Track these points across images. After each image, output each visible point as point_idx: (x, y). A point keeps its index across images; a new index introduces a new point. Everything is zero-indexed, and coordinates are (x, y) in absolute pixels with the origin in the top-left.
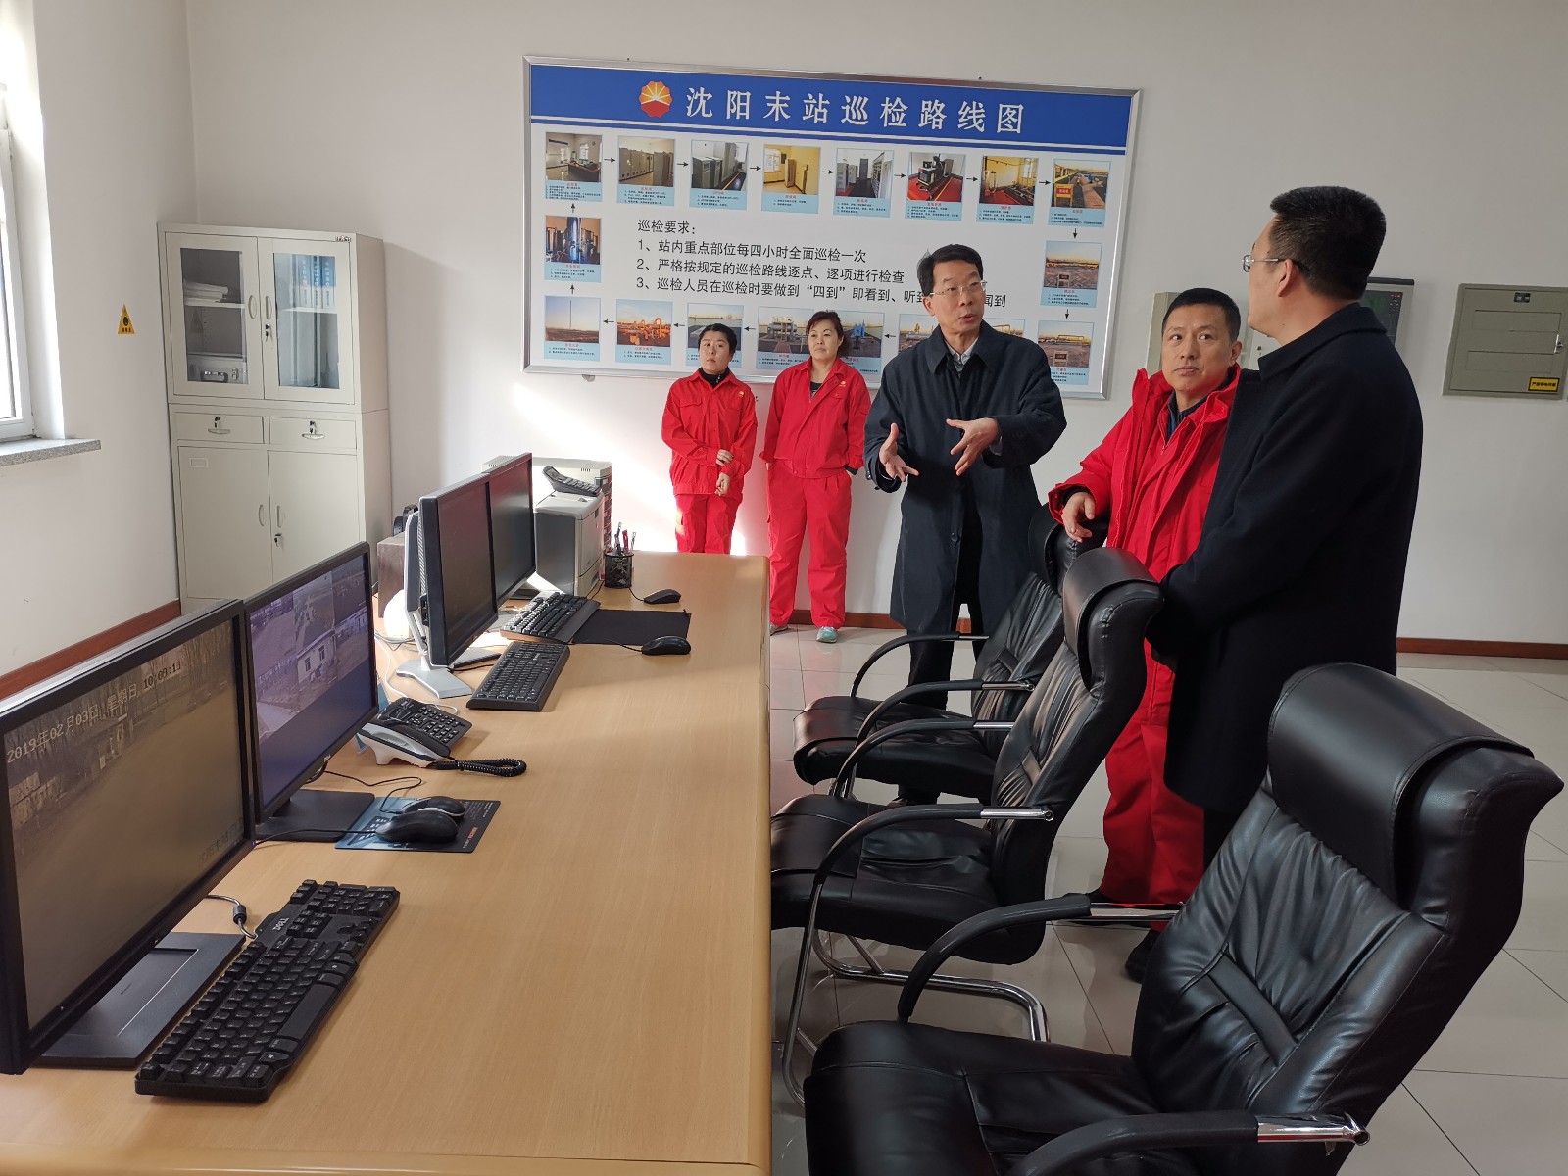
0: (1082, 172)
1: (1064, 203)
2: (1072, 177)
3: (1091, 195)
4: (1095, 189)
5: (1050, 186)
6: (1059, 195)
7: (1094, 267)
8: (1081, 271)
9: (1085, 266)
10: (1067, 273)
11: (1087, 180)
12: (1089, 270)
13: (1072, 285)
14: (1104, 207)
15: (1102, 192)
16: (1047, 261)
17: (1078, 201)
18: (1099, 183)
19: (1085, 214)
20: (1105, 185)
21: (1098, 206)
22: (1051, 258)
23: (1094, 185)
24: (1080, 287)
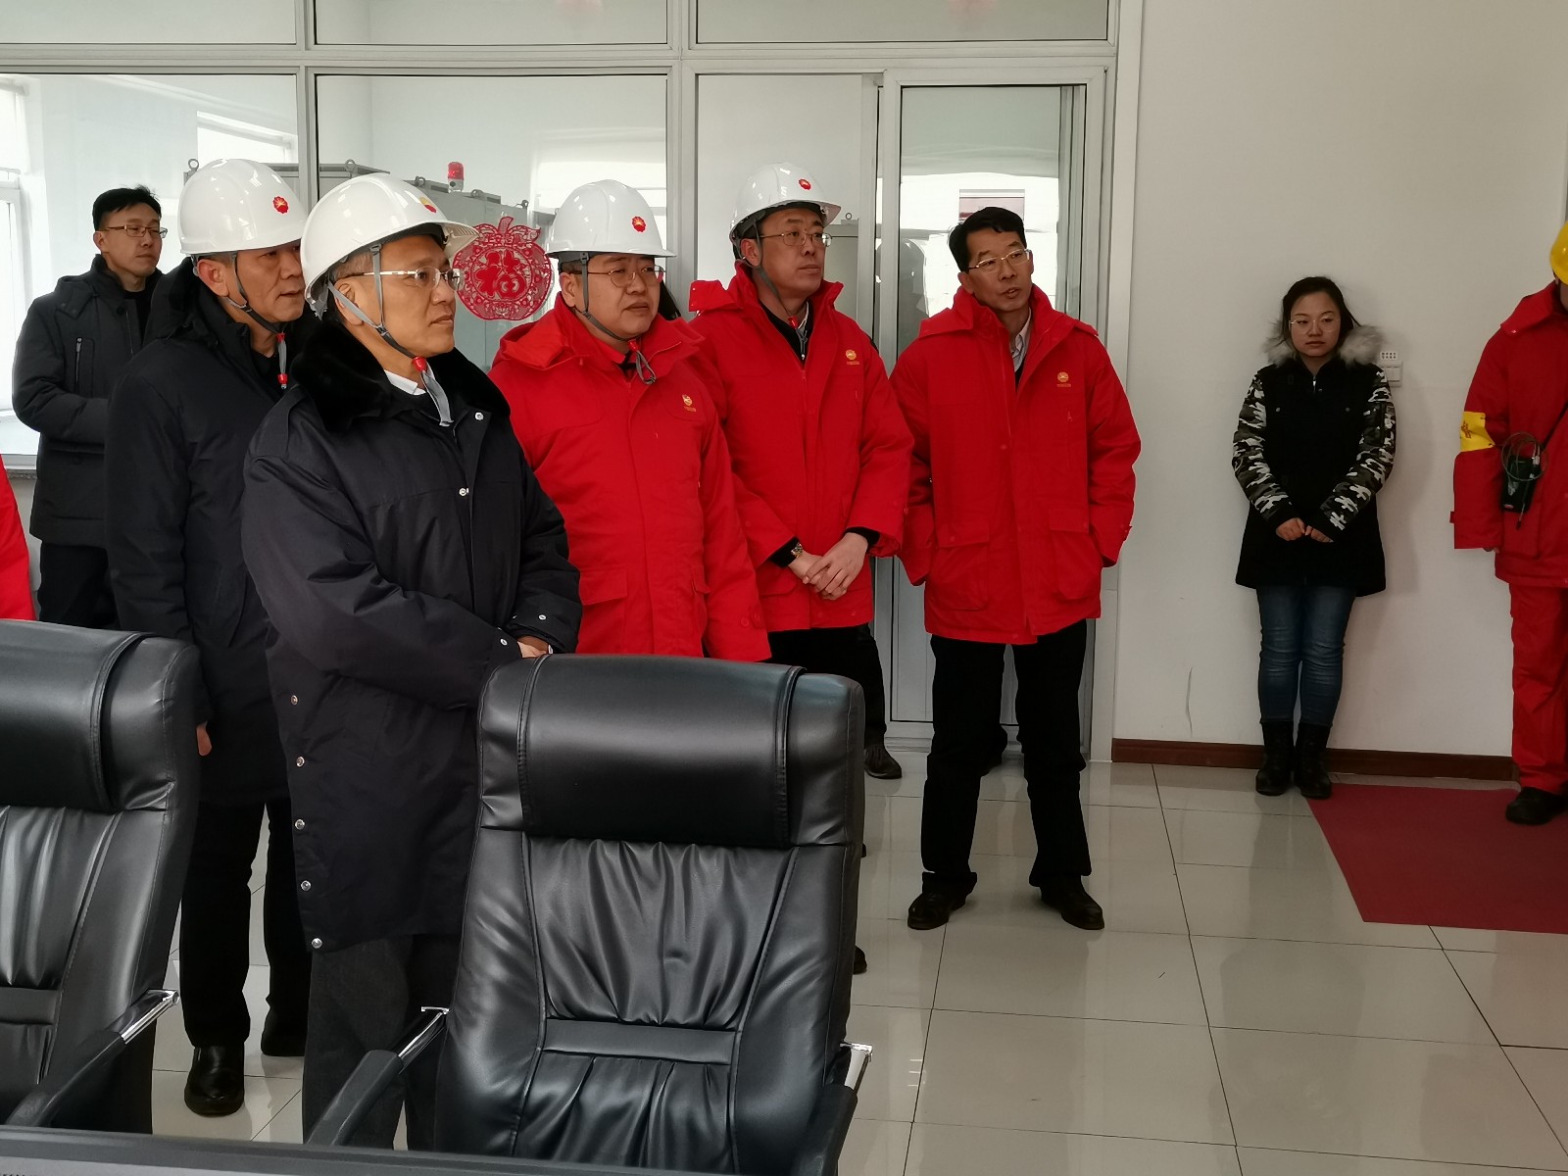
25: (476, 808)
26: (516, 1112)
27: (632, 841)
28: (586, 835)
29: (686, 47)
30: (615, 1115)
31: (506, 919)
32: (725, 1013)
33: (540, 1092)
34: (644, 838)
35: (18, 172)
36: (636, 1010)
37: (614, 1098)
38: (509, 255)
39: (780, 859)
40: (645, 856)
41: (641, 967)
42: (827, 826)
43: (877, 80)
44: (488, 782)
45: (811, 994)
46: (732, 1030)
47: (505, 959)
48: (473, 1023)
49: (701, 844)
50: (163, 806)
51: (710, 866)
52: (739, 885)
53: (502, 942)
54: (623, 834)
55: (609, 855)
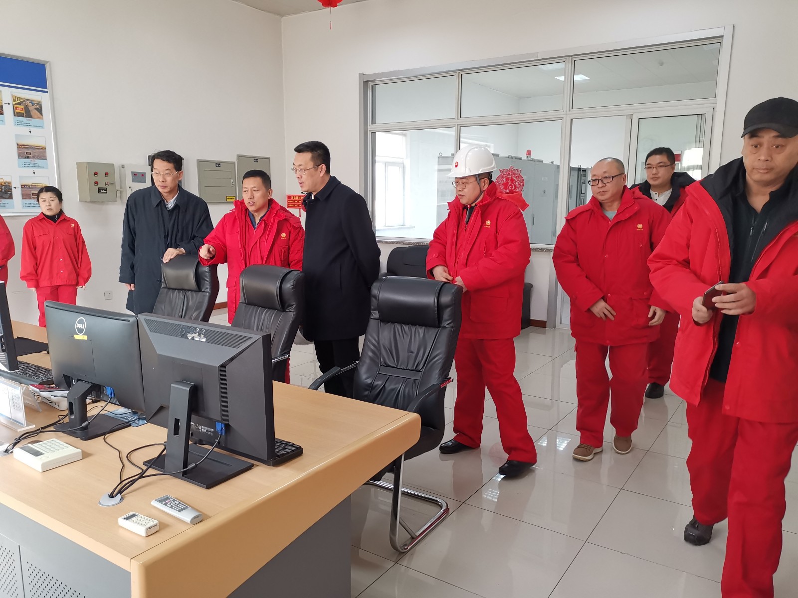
0: (27, 100)
1: (21, 115)
2: (22, 102)
3: (34, 112)
4: (36, 109)
5: (11, 106)
6: (17, 111)
7: (43, 149)
8: (38, 150)
9: (38, 148)
10: (29, 151)
11: (30, 104)
12: (41, 150)
13: (34, 157)
14: (42, 119)
15: (40, 110)
16: (18, 145)
17: (28, 114)
18: (38, 106)
19: (33, 121)
20: (41, 107)
21: (39, 118)
22: (19, 143)
23: (35, 107)
24: (38, 159)
25: (370, 314)
26: (371, 387)
27: (404, 324)
28: (393, 322)
29: (568, 111)
30: (393, 390)
31: (374, 342)
32: (421, 367)
33: (376, 383)
34: (406, 324)
35: (403, 158)
36: (400, 366)
37: (392, 387)
38: (512, 178)
39: (437, 330)
40: (406, 328)
41: (403, 354)
42: (449, 322)
43: (631, 117)
44: (372, 307)
45: (440, 362)
46: (422, 372)
47: (373, 352)
48: (363, 365)
49: (419, 326)
50: (292, 311)
51: (421, 330)
52: (427, 336)
53: (372, 347)
54: (403, 322)
55: (398, 326)
